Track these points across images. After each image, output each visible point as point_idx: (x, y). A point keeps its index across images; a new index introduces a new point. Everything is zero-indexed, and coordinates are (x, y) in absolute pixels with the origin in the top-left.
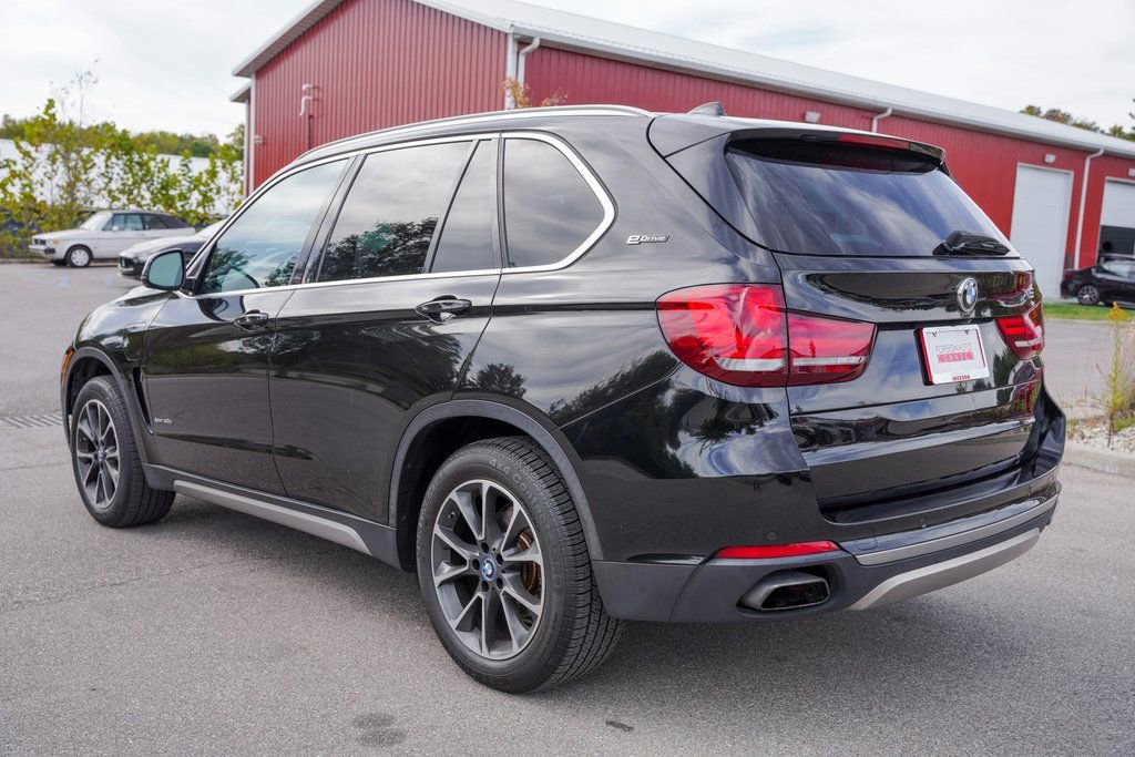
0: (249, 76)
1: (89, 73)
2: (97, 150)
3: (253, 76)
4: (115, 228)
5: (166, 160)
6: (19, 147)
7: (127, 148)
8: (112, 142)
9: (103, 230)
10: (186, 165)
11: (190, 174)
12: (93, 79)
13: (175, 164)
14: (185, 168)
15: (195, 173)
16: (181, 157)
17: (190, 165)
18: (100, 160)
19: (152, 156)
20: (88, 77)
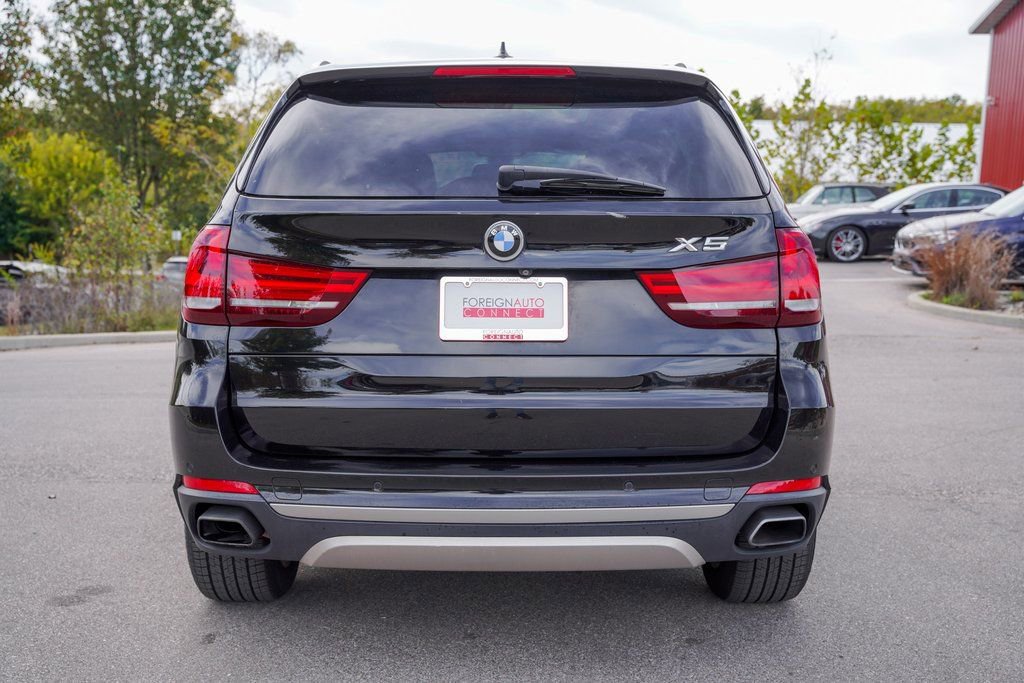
0: (987, 32)
1: (825, 51)
2: (848, 125)
3: (992, 31)
4: (825, 201)
5: (919, 130)
6: (776, 128)
7: (877, 120)
8: (863, 116)
9: (814, 203)
10: (943, 134)
11: (947, 143)
12: (828, 56)
13: (930, 133)
14: (942, 137)
15: (952, 142)
16: (939, 125)
17: (948, 134)
18: (851, 135)
19: (906, 127)
20: (824, 54)
